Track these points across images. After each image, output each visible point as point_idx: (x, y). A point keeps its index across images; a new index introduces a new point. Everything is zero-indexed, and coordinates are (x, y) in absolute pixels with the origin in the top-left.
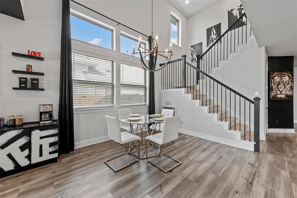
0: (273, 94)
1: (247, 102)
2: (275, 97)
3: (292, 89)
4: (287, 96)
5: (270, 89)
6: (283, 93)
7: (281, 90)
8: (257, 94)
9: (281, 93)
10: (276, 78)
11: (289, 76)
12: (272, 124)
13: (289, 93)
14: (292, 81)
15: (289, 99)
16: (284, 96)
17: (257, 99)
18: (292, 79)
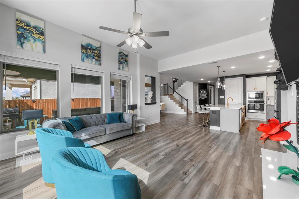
2: (201, 98)
5: (199, 96)
7: (203, 96)
10: (201, 91)
15: (206, 99)
16: (204, 98)
17: (187, 99)
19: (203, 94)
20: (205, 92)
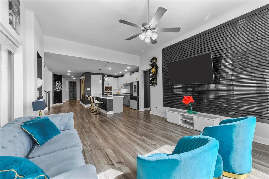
0: (55, 90)
1: (46, 93)
2: (56, 90)
3: (62, 88)
4: (60, 90)
5: (54, 88)
6: (59, 89)
7: (58, 88)
8: (49, 90)
9: (58, 89)
10: (56, 83)
11: (61, 83)
12: (55, 102)
13: (61, 89)
14: (62, 85)
15: (61, 91)
16: (59, 90)
17: (49, 92)
18: (62, 84)
19: (58, 86)
20: (60, 83)
